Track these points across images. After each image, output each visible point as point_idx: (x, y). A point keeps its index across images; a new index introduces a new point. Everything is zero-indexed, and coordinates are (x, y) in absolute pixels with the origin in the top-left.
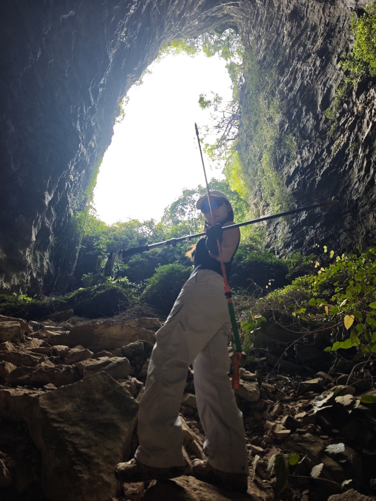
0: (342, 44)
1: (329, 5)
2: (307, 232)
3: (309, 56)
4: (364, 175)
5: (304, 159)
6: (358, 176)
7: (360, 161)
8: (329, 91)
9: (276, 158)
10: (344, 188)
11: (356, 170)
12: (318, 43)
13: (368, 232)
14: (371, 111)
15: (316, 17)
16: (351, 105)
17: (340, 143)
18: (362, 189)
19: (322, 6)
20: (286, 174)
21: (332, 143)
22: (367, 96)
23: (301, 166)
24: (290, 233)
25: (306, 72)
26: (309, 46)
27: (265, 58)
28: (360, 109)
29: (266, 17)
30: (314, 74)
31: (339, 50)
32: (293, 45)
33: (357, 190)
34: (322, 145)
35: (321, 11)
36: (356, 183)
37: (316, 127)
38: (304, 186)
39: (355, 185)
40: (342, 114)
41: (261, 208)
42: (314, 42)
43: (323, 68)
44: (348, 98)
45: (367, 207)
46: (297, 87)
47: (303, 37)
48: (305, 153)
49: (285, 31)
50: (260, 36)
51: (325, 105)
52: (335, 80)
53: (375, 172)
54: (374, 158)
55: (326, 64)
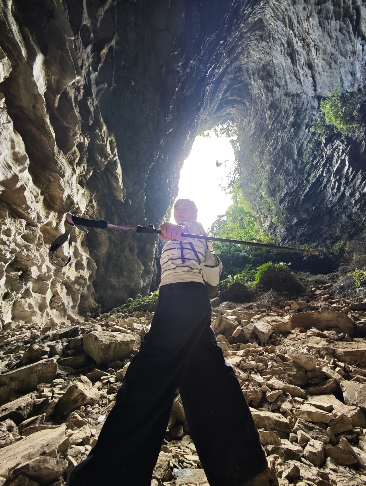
0: (307, 118)
1: (296, 97)
2: (297, 230)
3: (285, 128)
4: (337, 192)
5: (290, 187)
6: (332, 193)
7: (333, 184)
8: (302, 145)
9: (270, 189)
10: (321, 201)
11: (330, 190)
12: (291, 119)
13: (343, 226)
14: (338, 153)
15: (287, 105)
16: (320, 152)
17: (316, 175)
18: (335, 199)
19: (291, 98)
20: (278, 198)
21: (309, 175)
22: (333, 145)
23: (288, 192)
24: (286, 232)
25: (284, 137)
26: (284, 122)
27: (254, 133)
28: (328, 153)
29: (253, 111)
30: (290, 137)
31: (306, 121)
32: (273, 124)
33: (331, 201)
34: (302, 178)
35: (290, 101)
36: (330, 197)
37: (296, 168)
38: (293, 203)
39: (329, 198)
40: (315, 158)
41: (262, 220)
42: (287, 119)
43: (296, 133)
44: (318, 148)
45: (340, 210)
46: (279, 147)
47: (280, 117)
48: (291, 184)
49: (267, 117)
50: (250, 122)
51: (300, 154)
52: (306, 139)
53: (345, 189)
54: (343, 181)
55: (298, 130)
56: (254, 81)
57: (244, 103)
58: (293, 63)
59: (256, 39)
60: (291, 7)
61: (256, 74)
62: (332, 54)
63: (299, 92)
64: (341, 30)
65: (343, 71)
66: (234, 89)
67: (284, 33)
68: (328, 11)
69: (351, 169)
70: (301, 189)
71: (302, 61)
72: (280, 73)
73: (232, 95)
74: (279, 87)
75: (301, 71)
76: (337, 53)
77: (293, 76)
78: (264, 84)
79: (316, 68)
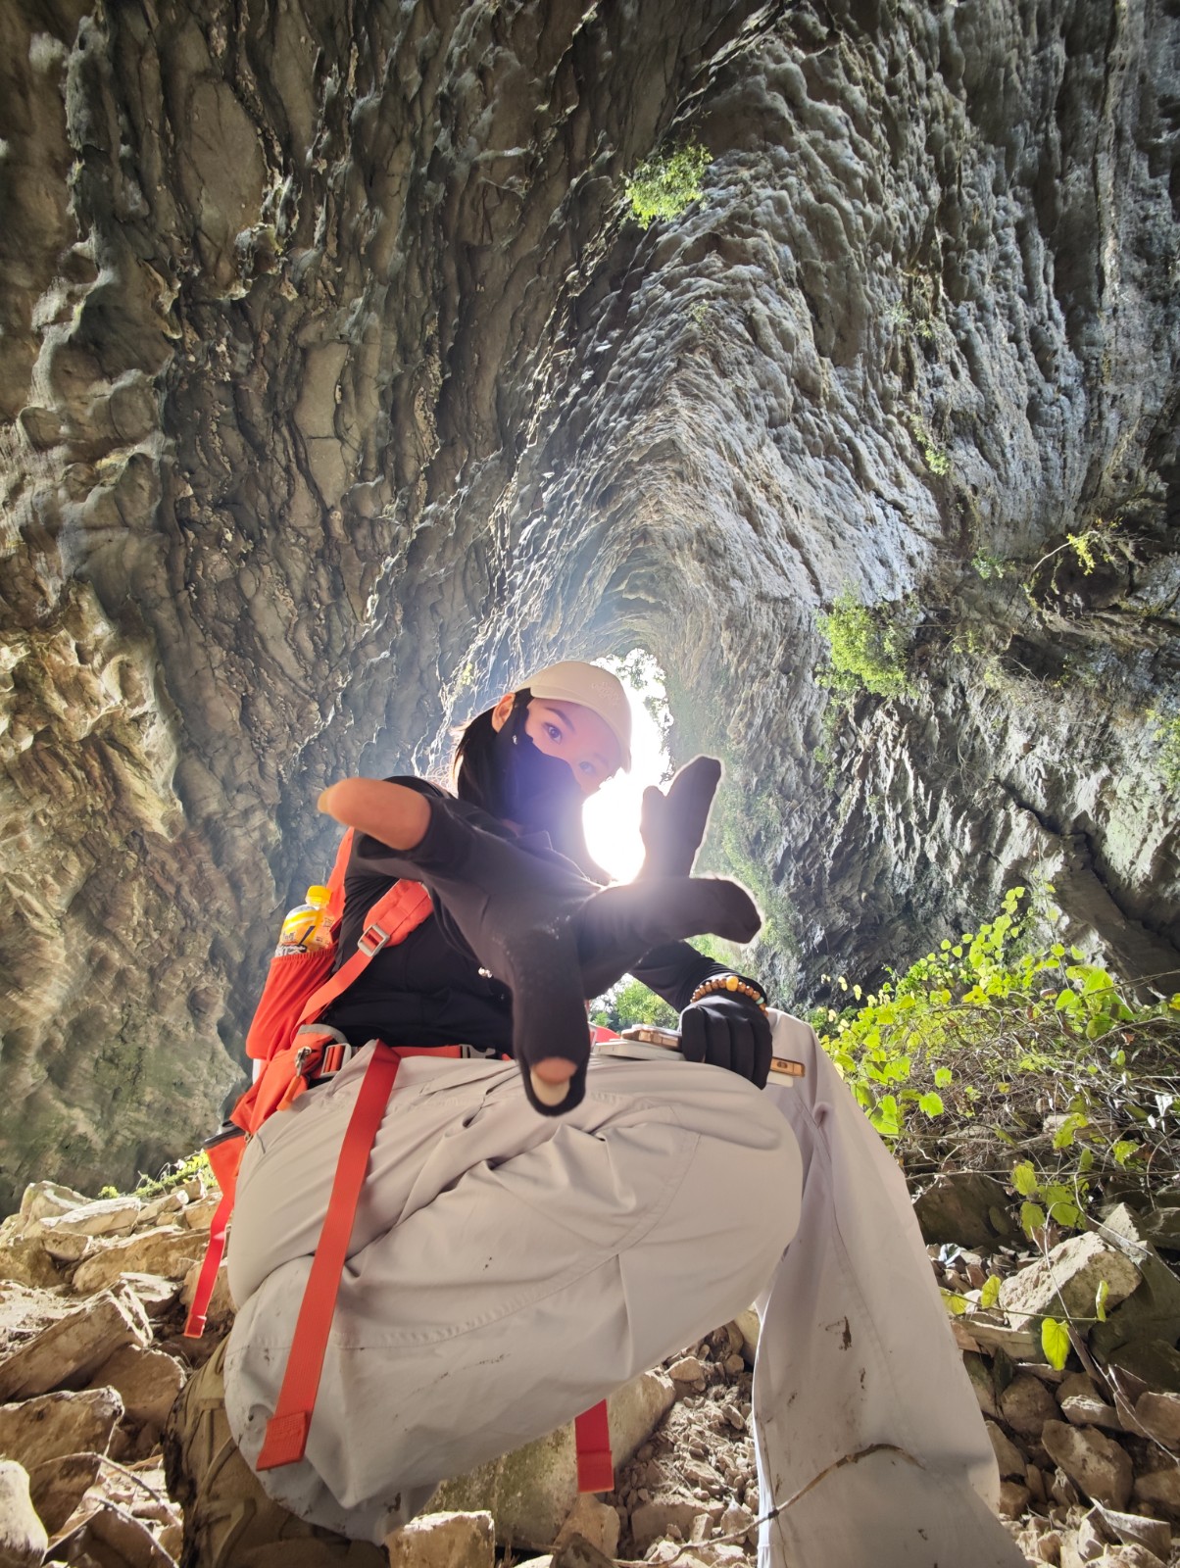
0: (814, 653)
1: (782, 605)
3: (767, 674)
4: (907, 849)
5: (795, 833)
6: (898, 852)
7: (893, 826)
8: (810, 720)
9: (747, 837)
10: (879, 875)
11: (890, 841)
12: (777, 655)
14: (885, 743)
15: (765, 622)
16: (853, 738)
17: (850, 800)
18: (910, 874)
19: (772, 607)
20: (770, 862)
21: (837, 800)
22: (873, 720)
23: (793, 846)
24: (801, 970)
25: (768, 696)
26: (764, 661)
27: (698, 683)
28: (868, 742)
29: (691, 629)
30: (782, 698)
31: (812, 662)
32: (739, 662)
33: (902, 877)
34: (821, 806)
35: (772, 614)
36: (897, 863)
37: (804, 778)
38: (808, 882)
39: (896, 867)
40: (842, 752)
42: (771, 655)
43: (794, 690)
44: (845, 728)
45: (930, 905)
46: (758, 721)
47: (753, 648)
48: (796, 823)
49: (723, 644)
50: (685, 655)
51: (810, 743)
52: (818, 704)
53: (923, 841)
54: (914, 818)
55: (797, 682)
56: (683, 561)
57: (667, 611)
58: (755, 530)
59: (669, 477)
60: (725, 425)
61: (686, 546)
62: (829, 520)
63: (787, 595)
64: (829, 475)
65: (862, 555)
66: (637, 576)
67: (725, 472)
68: (793, 440)
69: (921, 784)
70: (822, 838)
71: (775, 528)
72: (737, 549)
73: (632, 589)
74: (742, 580)
75: (777, 547)
76: (838, 518)
77: (763, 557)
78: (706, 570)
79: (807, 545)
